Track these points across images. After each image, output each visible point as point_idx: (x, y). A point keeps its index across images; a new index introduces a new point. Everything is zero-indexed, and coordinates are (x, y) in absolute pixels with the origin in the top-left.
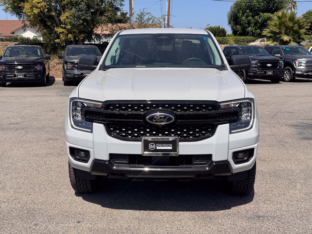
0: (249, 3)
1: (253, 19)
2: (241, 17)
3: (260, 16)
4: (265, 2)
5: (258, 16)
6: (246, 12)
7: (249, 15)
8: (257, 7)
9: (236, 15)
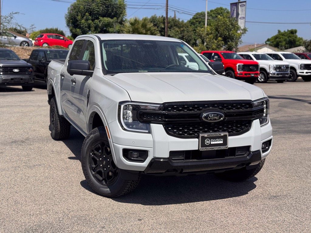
0: (88, 6)
1: (92, 22)
2: (80, 20)
3: (100, 21)
4: (104, 7)
5: (98, 19)
6: (85, 16)
7: (88, 19)
8: (97, 11)
9: (75, 18)
